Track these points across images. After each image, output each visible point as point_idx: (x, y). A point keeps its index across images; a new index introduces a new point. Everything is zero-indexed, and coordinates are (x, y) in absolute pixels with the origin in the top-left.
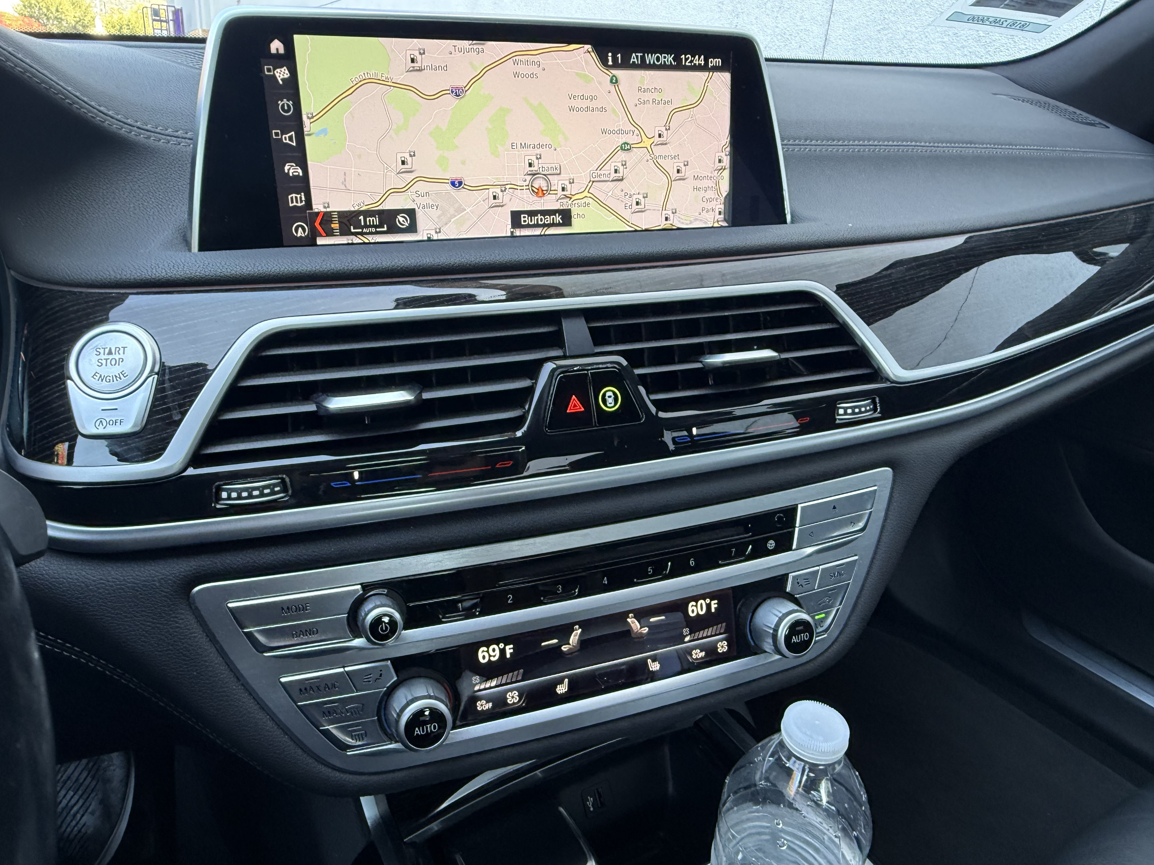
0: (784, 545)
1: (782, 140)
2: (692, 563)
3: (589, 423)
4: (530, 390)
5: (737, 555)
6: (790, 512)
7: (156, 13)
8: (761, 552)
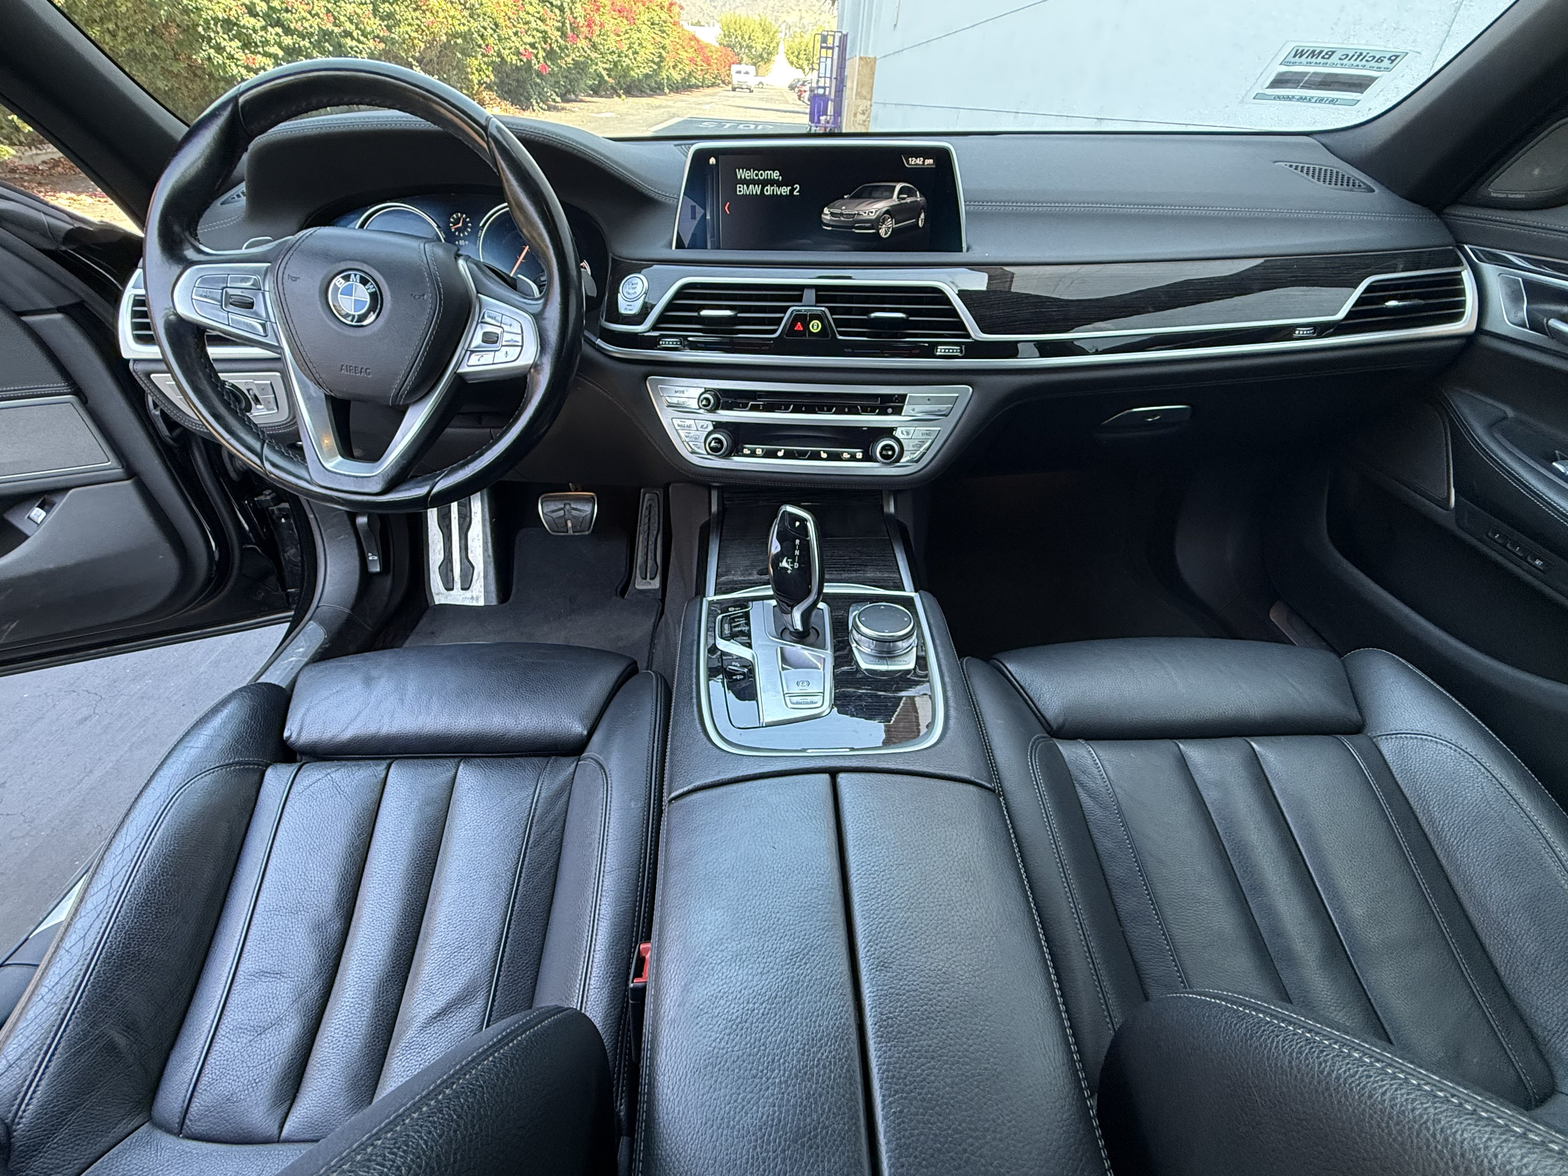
0: (898, 411)
1: (965, 202)
2: (846, 410)
3: (805, 335)
4: (782, 318)
5: (870, 412)
6: (905, 396)
7: (824, 39)
8: (884, 412)
